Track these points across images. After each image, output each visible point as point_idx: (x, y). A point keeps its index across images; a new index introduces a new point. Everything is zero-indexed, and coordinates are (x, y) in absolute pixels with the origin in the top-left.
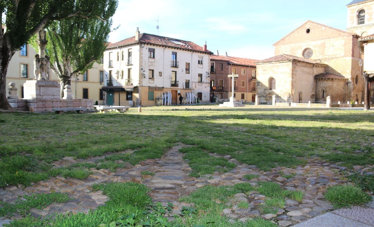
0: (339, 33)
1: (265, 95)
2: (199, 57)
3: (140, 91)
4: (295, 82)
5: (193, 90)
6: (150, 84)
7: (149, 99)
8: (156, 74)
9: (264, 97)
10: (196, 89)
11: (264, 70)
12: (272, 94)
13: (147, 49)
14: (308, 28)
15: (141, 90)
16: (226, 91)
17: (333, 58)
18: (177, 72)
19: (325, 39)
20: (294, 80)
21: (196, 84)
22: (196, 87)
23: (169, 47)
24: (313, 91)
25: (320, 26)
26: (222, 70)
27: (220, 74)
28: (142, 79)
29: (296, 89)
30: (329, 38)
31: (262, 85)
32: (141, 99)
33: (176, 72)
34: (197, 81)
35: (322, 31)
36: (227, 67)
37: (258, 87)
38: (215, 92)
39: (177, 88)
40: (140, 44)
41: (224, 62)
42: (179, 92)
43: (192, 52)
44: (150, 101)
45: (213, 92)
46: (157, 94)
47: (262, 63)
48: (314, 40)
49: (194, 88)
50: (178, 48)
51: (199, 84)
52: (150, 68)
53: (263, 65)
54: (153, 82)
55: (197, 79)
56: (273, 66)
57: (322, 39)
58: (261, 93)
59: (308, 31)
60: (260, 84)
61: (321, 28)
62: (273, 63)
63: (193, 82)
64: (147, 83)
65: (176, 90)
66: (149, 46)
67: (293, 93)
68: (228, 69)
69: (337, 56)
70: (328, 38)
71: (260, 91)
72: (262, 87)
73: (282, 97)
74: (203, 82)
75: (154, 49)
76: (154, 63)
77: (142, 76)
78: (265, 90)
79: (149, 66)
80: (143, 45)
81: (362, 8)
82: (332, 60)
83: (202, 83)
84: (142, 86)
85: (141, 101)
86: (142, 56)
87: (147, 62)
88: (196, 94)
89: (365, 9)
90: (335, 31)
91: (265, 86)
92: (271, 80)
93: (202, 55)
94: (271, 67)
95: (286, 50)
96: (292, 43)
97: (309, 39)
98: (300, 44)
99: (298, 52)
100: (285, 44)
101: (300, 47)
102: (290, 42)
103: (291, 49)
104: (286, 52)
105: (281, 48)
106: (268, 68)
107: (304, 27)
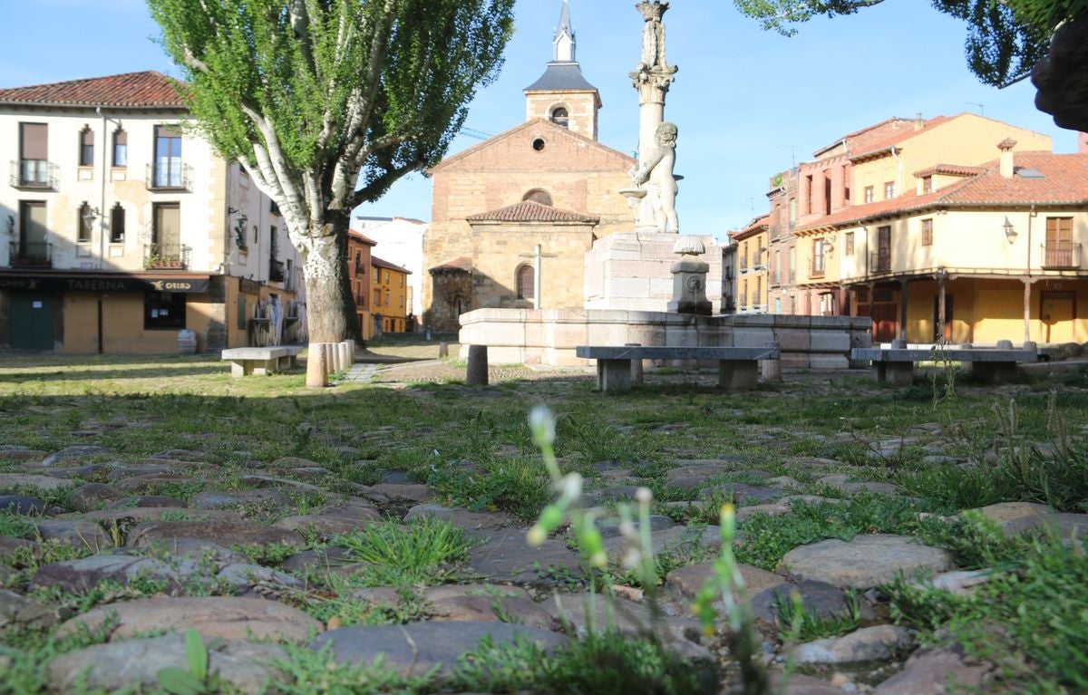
0: (624, 163)
6: (240, 268)
8: (250, 232)
14: (538, 136)
15: (228, 289)
17: (611, 223)
19: (587, 171)
25: (572, 137)
28: (229, 250)
30: (599, 171)
31: (494, 285)
35: (578, 150)
37: (478, 289)
39: (278, 286)
46: (251, 306)
47: (496, 222)
48: (556, 171)
53: (495, 228)
56: (532, 232)
57: (578, 171)
59: (538, 145)
60: (486, 281)
61: (574, 144)
62: (531, 225)
64: (235, 262)
65: (276, 293)
69: (620, 218)
70: (594, 171)
72: (493, 290)
77: (229, 237)
81: (563, 103)
82: (607, 226)
84: (229, 276)
89: (569, 106)
90: (612, 155)
91: (503, 288)
94: (525, 236)
95: (471, 188)
96: (491, 171)
97: (541, 167)
98: (514, 175)
99: (507, 198)
100: (466, 171)
101: (516, 186)
102: (482, 169)
103: (487, 187)
104: (472, 193)
105: (454, 182)
106: (514, 239)
107: (526, 133)
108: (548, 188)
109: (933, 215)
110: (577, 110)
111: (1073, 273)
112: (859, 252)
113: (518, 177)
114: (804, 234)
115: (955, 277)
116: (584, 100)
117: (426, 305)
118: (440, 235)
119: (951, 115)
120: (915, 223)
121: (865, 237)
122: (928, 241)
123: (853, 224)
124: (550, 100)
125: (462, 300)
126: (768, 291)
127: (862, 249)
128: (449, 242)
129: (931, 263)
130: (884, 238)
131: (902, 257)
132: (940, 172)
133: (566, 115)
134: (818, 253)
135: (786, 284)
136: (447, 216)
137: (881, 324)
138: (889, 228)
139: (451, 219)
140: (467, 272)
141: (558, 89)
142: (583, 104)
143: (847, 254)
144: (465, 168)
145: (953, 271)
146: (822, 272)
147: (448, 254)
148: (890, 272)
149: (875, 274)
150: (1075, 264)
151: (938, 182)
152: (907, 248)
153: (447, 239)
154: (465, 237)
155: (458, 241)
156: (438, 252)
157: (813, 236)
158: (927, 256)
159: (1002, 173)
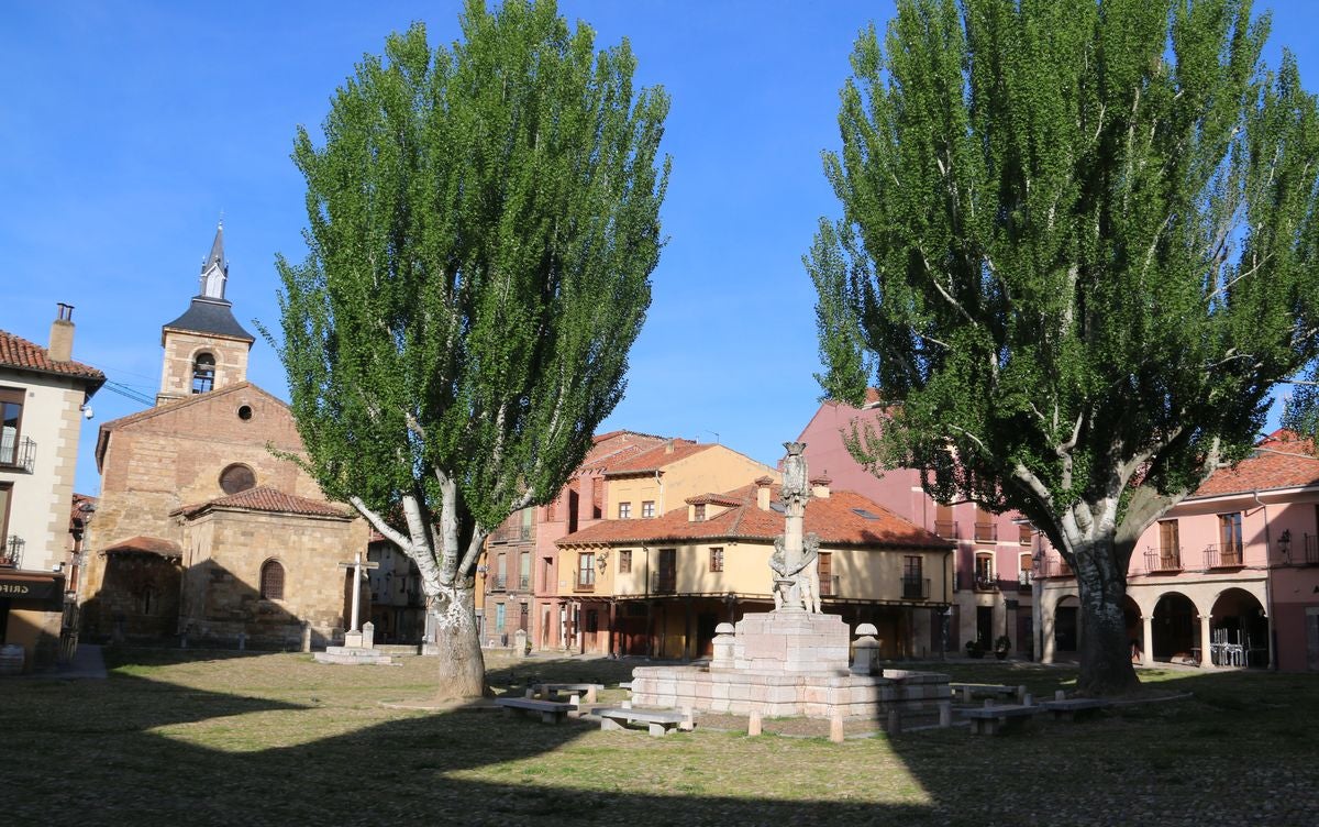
1: (243, 615)
9: (239, 621)
11: (244, 534)
12: (273, 613)
14: (245, 403)
25: (284, 409)
31: (235, 582)
35: (289, 425)
47: (241, 510)
48: (263, 446)
53: (241, 516)
56: (284, 525)
58: (226, 607)
59: (245, 413)
60: (226, 577)
61: (286, 417)
62: (283, 517)
71: (226, 601)
72: (234, 588)
73: (311, 623)
78: (246, 597)
81: (211, 349)
89: (219, 353)
91: (245, 586)
94: (276, 528)
95: (159, 454)
96: (186, 437)
97: (246, 439)
98: (213, 445)
99: (203, 471)
100: (155, 433)
101: (215, 457)
102: (175, 432)
103: (179, 457)
104: (160, 461)
105: (139, 445)
106: (263, 531)
107: (231, 398)
108: (252, 464)
109: (724, 546)
110: (228, 360)
111: (831, 601)
112: (637, 571)
113: (218, 447)
114: (570, 546)
115: (742, 601)
116: (239, 349)
117: (88, 593)
118: (115, 507)
119: (706, 443)
120: (703, 552)
121: (644, 558)
122: (716, 567)
123: (631, 544)
124: (195, 343)
125: (151, 591)
126: (485, 595)
127: (642, 568)
128: (126, 517)
129: (722, 588)
130: (668, 562)
131: (689, 580)
132: (714, 502)
133: (212, 362)
134: (584, 566)
135: (516, 589)
136: (125, 486)
137: (637, 638)
138: (674, 551)
139: (131, 490)
140: (163, 557)
141: (208, 332)
142: (236, 353)
143: (621, 571)
144: (154, 429)
145: (741, 596)
146: (591, 586)
147: (124, 532)
148: (675, 593)
149: (655, 593)
150: (833, 593)
151: (711, 511)
152: (695, 572)
153: (123, 513)
154: (147, 513)
155: (137, 517)
156: (110, 528)
157: (580, 550)
158: (718, 582)
159: (760, 505)
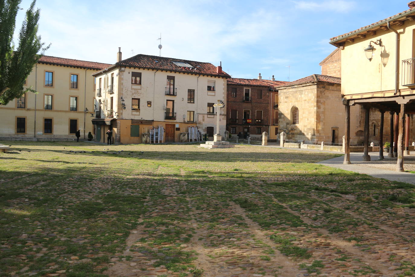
1: (287, 131)
2: (209, 81)
3: (119, 125)
4: (323, 113)
5: (200, 123)
6: (134, 116)
7: (132, 135)
8: (143, 103)
10: (203, 122)
11: (286, 98)
12: (295, 130)
13: (129, 73)
15: (120, 123)
16: (266, 124)
18: (175, 102)
20: (322, 110)
21: (204, 117)
22: (203, 120)
23: (162, 70)
24: (360, 125)
26: (261, 98)
27: (258, 103)
28: (121, 111)
29: (324, 123)
31: (285, 117)
32: (120, 134)
33: (173, 101)
34: (207, 113)
36: (268, 94)
37: (280, 120)
38: (250, 126)
39: (175, 121)
40: (119, 68)
41: (264, 88)
42: (177, 126)
43: (198, 76)
44: (133, 138)
45: (247, 126)
46: (144, 129)
49: (202, 121)
50: (175, 71)
51: (209, 116)
52: (134, 97)
53: (285, 90)
54: (138, 113)
55: (206, 109)
56: (296, 91)
58: (283, 129)
60: (282, 116)
62: (295, 88)
63: (200, 114)
64: (128, 114)
65: (174, 124)
66: (133, 70)
67: (320, 128)
68: (269, 96)
71: (282, 126)
72: (284, 120)
73: (305, 134)
74: (215, 113)
75: (141, 73)
76: (139, 91)
77: (122, 106)
78: (288, 124)
79: (133, 94)
80: (123, 69)
83: (214, 115)
84: (122, 119)
85: (120, 137)
86: (122, 81)
87: (130, 89)
88: (204, 128)
91: (287, 119)
92: (295, 111)
93: (213, 79)
94: (294, 93)
105: (329, 68)
106: (291, 95)
144: (333, 60)
